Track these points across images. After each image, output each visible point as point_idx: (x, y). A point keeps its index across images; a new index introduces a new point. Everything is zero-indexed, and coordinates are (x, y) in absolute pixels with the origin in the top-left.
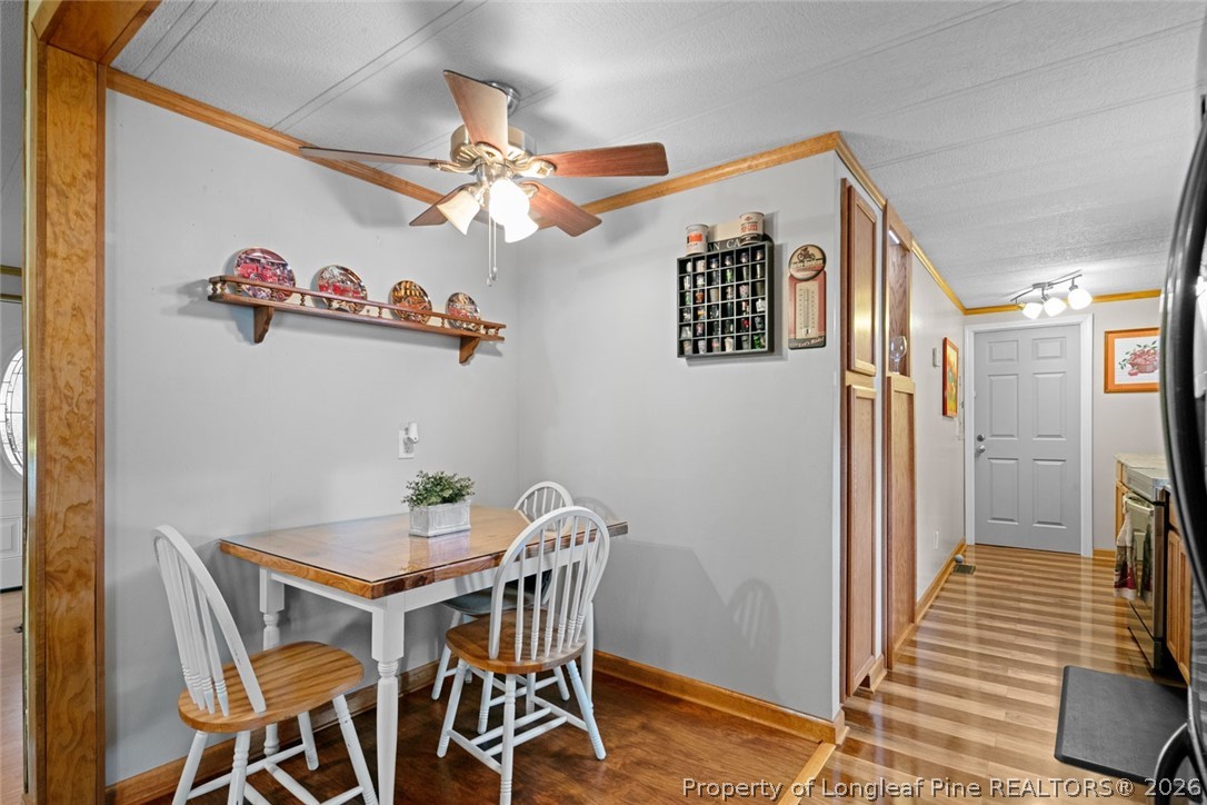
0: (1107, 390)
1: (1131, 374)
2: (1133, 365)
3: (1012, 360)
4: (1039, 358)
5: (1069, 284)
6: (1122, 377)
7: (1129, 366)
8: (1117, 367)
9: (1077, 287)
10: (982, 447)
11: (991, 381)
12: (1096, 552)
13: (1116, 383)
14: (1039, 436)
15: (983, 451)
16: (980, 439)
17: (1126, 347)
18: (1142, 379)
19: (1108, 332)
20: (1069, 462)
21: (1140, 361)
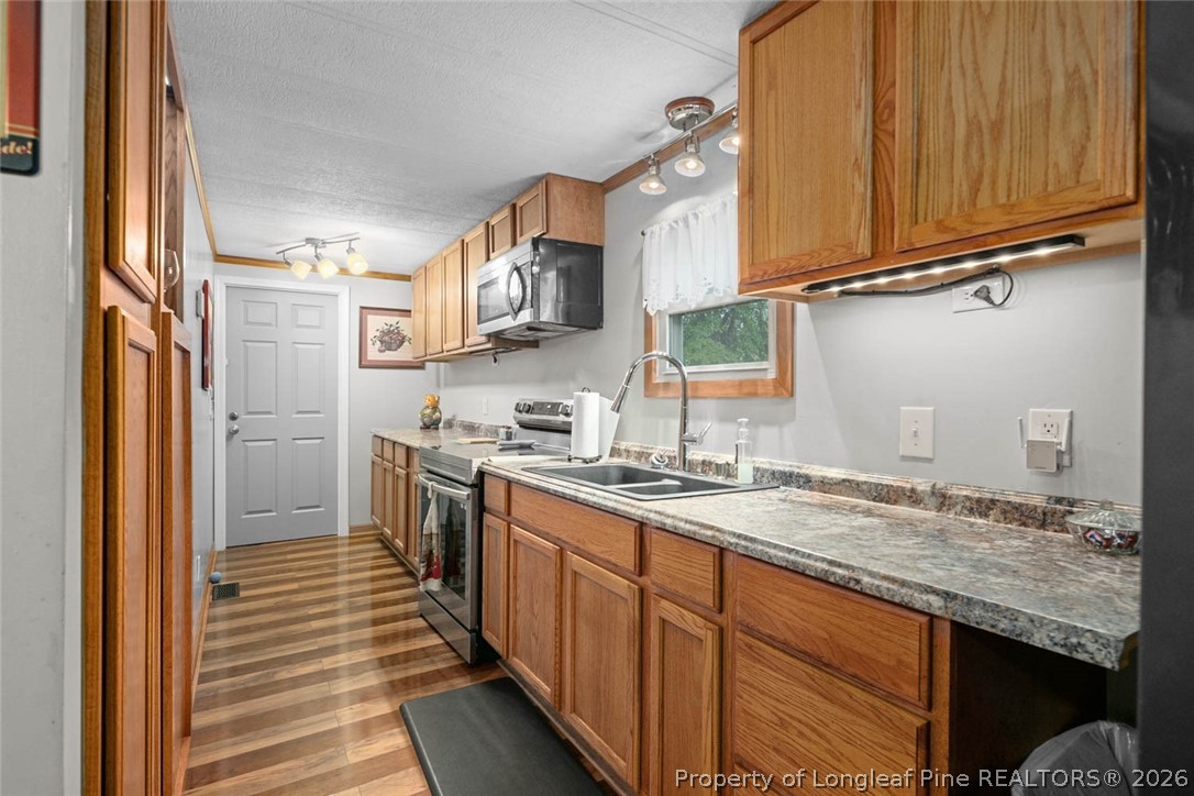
0: (361, 366)
1: (380, 351)
2: (382, 342)
3: (270, 324)
4: (299, 326)
5: (346, 246)
6: (373, 353)
7: (378, 342)
8: (370, 342)
9: (353, 250)
10: (236, 427)
11: (246, 348)
13: (369, 358)
14: (299, 412)
15: (236, 432)
16: (233, 418)
17: (376, 324)
18: (390, 356)
19: (362, 308)
20: (326, 439)
21: (386, 338)
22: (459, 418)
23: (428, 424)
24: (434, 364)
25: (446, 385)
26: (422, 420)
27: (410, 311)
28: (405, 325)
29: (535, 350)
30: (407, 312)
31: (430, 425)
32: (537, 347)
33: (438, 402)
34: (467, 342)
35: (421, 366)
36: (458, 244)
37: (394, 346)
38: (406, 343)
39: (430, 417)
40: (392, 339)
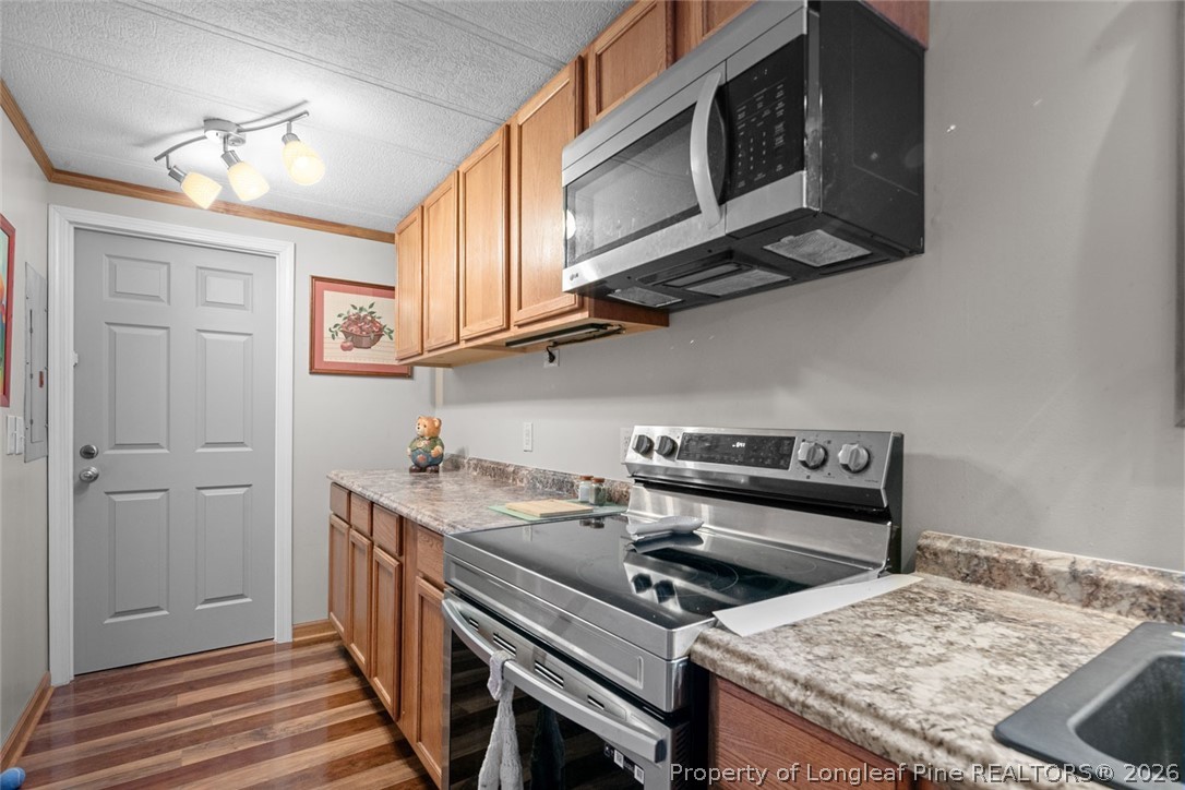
0: (313, 371)
1: (344, 348)
2: (347, 334)
3: (156, 298)
4: (208, 304)
5: (283, 129)
6: (333, 352)
7: (341, 335)
8: (327, 334)
9: (295, 137)
10: (93, 470)
11: (113, 335)
12: (296, 631)
13: (326, 359)
14: (208, 445)
15: (94, 478)
16: (88, 453)
17: (338, 305)
18: (359, 357)
19: (315, 278)
20: (256, 487)
21: (354, 329)
22: (471, 454)
23: (423, 463)
24: (427, 369)
25: (446, 402)
26: (413, 457)
27: (393, 289)
28: (382, 307)
29: (663, 329)
30: (388, 290)
31: (427, 466)
32: (666, 324)
33: (438, 428)
34: (516, 316)
35: (406, 374)
36: (498, 138)
37: (365, 341)
38: (385, 338)
39: (427, 452)
40: (363, 331)
